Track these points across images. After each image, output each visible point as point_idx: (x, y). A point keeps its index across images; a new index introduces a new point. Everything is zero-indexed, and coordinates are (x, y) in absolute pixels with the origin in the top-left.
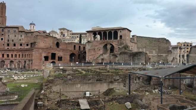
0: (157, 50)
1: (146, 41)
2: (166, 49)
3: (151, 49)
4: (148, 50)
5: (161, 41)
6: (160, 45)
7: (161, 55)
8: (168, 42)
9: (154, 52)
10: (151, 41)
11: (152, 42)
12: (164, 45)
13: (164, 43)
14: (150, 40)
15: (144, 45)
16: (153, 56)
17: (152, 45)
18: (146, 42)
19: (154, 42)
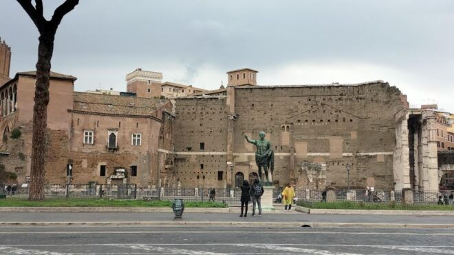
0: (354, 135)
1: (295, 101)
2: (385, 129)
3: (320, 134)
4: (304, 137)
5: (368, 96)
6: (364, 115)
7: (371, 154)
8: (393, 96)
9: (336, 143)
10: (319, 99)
11: (326, 102)
12: (377, 113)
13: (377, 101)
14: (315, 96)
15: (284, 117)
16: (330, 162)
17: (325, 117)
18: (292, 107)
19: (334, 104)
